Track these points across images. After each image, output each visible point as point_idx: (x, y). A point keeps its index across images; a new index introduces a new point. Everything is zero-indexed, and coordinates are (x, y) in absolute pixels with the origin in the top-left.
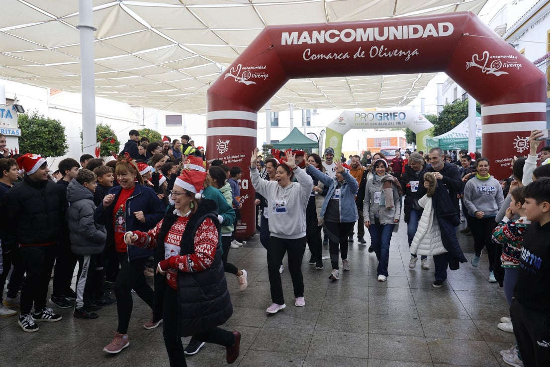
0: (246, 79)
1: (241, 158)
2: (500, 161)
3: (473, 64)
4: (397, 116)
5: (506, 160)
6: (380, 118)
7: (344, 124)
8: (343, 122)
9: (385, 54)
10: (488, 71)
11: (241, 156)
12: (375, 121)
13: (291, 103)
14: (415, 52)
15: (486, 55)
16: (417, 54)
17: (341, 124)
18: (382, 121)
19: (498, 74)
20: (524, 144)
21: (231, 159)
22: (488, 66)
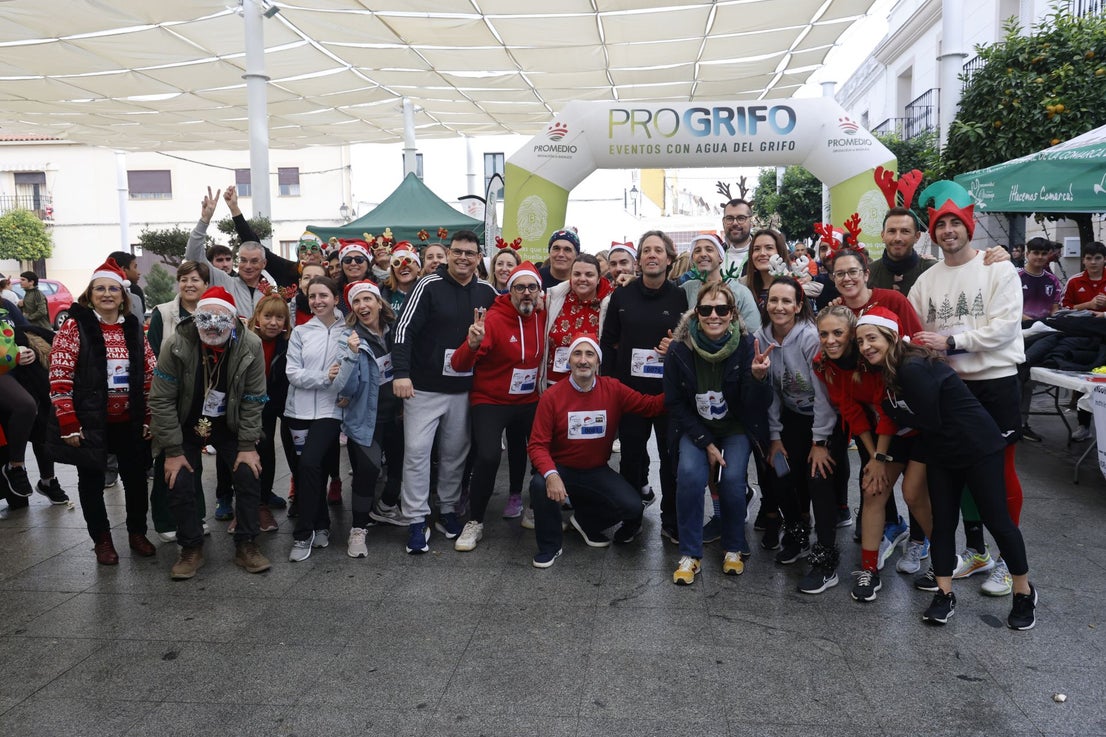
4: (763, 118)
6: (702, 127)
7: (569, 149)
8: (565, 141)
12: (684, 136)
17: (557, 149)
18: (711, 139)
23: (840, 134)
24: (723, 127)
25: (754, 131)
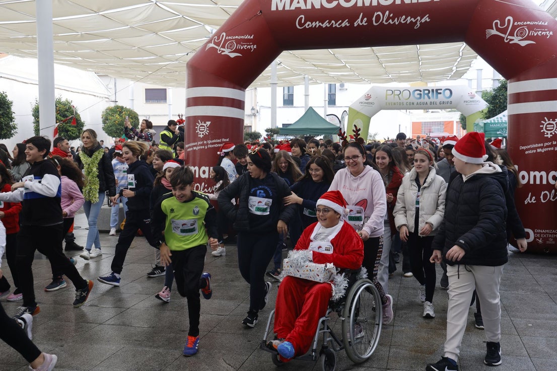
0: (230, 50)
1: (224, 142)
2: (524, 148)
3: (494, 32)
4: (440, 93)
5: (531, 146)
6: (419, 96)
7: (372, 103)
8: (370, 101)
9: (390, 21)
10: (511, 40)
11: (224, 140)
13: (306, 76)
14: (426, 19)
15: (509, 21)
16: (428, 20)
17: (367, 103)
19: (523, 43)
20: (554, 127)
21: (212, 144)
22: (512, 34)
23: (468, 99)
24: (426, 96)
25: (437, 97)
